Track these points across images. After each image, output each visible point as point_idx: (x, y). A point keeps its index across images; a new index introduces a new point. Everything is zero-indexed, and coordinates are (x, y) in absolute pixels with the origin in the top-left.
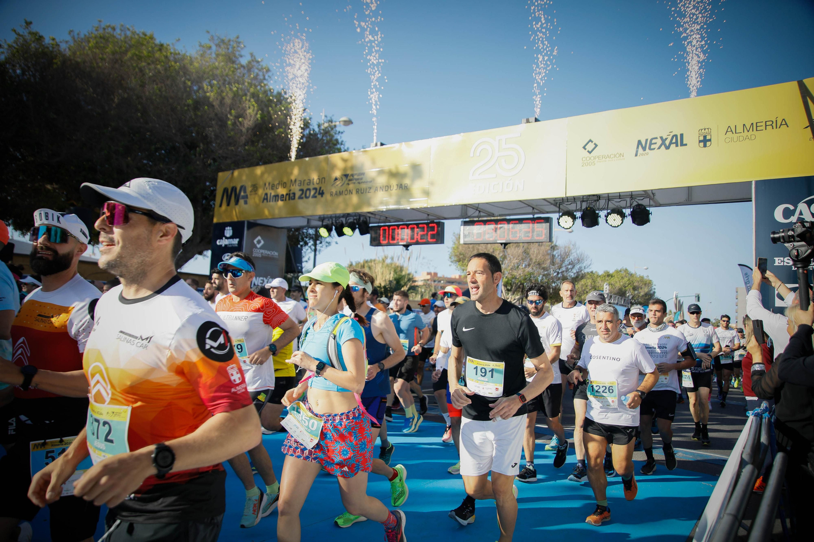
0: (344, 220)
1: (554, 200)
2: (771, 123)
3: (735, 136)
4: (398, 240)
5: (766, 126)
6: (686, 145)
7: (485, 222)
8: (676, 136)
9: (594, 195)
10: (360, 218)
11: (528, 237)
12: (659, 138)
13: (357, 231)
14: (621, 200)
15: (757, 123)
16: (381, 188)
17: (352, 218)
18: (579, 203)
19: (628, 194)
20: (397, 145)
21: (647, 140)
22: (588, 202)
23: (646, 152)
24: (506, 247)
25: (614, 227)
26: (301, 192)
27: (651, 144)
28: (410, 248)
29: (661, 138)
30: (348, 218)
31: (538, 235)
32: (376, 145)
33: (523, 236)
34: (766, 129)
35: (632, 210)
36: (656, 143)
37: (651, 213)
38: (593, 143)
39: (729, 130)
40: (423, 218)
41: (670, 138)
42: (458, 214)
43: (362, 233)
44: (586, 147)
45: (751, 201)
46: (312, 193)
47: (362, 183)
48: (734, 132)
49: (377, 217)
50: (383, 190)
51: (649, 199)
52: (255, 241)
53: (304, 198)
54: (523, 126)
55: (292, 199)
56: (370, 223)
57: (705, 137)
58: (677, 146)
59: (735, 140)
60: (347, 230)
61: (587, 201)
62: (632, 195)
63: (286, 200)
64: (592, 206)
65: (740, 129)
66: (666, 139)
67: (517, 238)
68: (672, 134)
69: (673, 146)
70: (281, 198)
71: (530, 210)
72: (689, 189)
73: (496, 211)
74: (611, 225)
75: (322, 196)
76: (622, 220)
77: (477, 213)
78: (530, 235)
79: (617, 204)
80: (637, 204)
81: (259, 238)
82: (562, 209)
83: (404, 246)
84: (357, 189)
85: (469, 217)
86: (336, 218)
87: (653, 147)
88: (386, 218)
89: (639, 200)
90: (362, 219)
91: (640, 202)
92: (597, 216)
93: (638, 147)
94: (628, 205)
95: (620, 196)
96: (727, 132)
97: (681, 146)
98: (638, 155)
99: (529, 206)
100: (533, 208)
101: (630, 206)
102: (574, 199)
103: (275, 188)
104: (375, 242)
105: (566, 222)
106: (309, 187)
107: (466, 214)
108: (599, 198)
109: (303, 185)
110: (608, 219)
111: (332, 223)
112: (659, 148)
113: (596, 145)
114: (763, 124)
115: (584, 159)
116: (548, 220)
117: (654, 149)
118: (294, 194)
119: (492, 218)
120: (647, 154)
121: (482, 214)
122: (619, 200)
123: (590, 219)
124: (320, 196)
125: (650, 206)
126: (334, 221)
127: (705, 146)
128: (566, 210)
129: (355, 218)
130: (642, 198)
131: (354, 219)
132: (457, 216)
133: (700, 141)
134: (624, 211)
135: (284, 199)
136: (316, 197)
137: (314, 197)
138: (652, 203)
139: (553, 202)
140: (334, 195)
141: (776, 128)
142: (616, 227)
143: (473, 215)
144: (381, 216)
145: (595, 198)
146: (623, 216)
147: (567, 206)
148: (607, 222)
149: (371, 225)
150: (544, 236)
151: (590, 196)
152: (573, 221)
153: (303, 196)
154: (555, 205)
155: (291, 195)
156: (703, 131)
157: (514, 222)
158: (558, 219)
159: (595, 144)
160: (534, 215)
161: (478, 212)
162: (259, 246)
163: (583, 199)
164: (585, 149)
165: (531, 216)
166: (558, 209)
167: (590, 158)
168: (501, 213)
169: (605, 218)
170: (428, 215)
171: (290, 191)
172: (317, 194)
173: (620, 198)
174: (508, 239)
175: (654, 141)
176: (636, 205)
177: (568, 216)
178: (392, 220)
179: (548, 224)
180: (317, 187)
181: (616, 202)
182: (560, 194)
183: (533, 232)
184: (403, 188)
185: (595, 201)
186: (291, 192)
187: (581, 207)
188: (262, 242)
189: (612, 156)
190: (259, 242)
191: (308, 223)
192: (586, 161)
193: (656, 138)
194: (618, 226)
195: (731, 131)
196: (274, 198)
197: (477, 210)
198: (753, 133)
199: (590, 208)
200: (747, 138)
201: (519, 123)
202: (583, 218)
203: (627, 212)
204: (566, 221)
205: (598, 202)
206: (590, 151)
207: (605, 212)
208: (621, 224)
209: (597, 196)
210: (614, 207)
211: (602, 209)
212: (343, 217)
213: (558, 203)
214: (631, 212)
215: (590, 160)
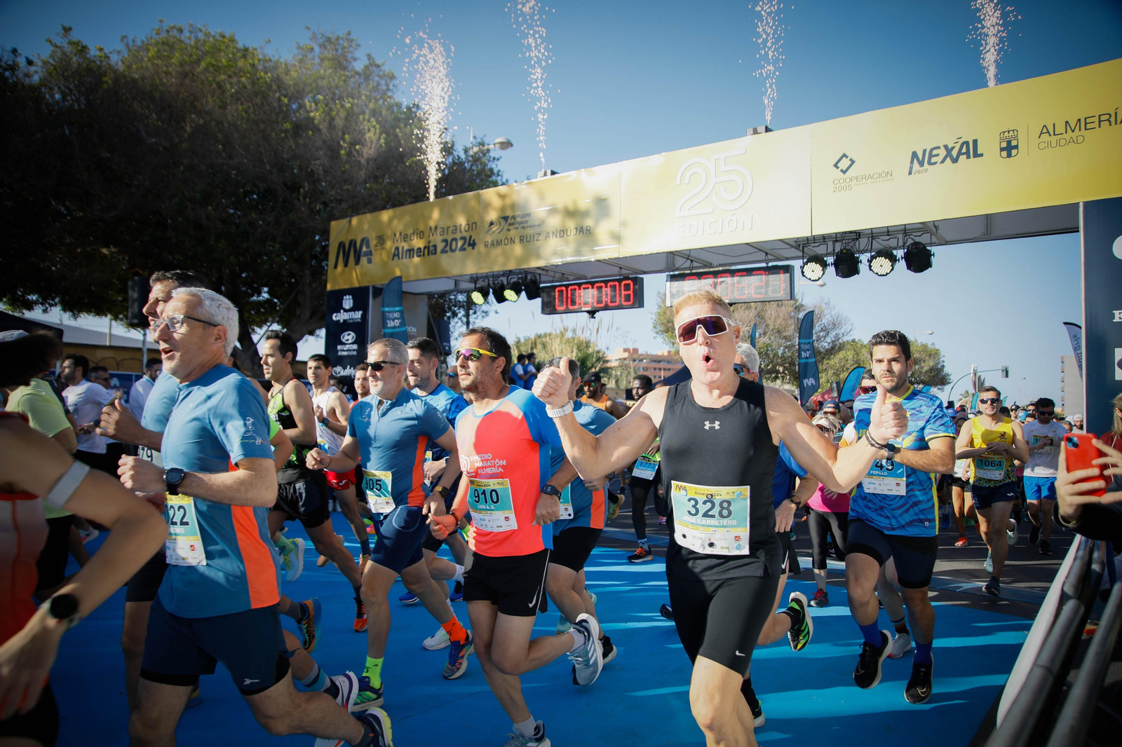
0: (504, 280)
1: (795, 242)
2: (1107, 117)
3: (1054, 139)
4: (580, 304)
5: (1100, 121)
6: (981, 155)
7: (700, 276)
8: (967, 143)
9: (851, 232)
10: (526, 276)
11: (761, 293)
12: (943, 149)
13: (523, 294)
14: (890, 237)
15: (1086, 118)
16: (553, 233)
17: (516, 276)
18: (830, 244)
19: (900, 228)
20: (574, 173)
21: (925, 151)
22: (844, 241)
23: (924, 168)
25: (881, 275)
26: (444, 244)
27: (931, 156)
28: (597, 315)
29: (946, 147)
30: (510, 277)
31: (774, 291)
32: (545, 174)
33: (753, 293)
34: (1100, 127)
35: (906, 250)
36: (938, 155)
37: (933, 255)
38: (849, 158)
39: (1045, 130)
40: (613, 272)
41: (958, 146)
42: (662, 266)
43: (530, 297)
44: (838, 165)
45: (1078, 231)
46: (460, 243)
47: (527, 227)
48: (1052, 133)
49: (552, 274)
50: (556, 236)
51: (929, 234)
53: (449, 252)
54: (749, 139)
55: (432, 254)
56: (541, 283)
57: (1009, 143)
58: (968, 157)
59: (1054, 144)
60: (509, 294)
61: (842, 240)
62: (905, 230)
63: (424, 255)
64: (849, 248)
65: (1060, 128)
66: (953, 148)
67: (745, 297)
68: (961, 141)
69: (963, 158)
70: (417, 252)
71: (762, 256)
72: (988, 218)
73: (715, 260)
74: (877, 274)
75: (473, 248)
76: (892, 266)
77: (688, 264)
78: (763, 291)
79: (884, 243)
80: (913, 242)
82: (806, 254)
83: (589, 312)
84: (521, 237)
85: (677, 269)
86: (494, 278)
87: (933, 160)
88: (563, 274)
89: (916, 236)
90: (529, 277)
91: (917, 239)
92: (857, 261)
93: (912, 162)
94: (901, 243)
95: (888, 232)
96: (1041, 133)
97: (974, 157)
98: (913, 173)
99: (761, 250)
100: (767, 254)
101: (904, 246)
102: (824, 238)
103: (408, 239)
104: (549, 308)
105: (813, 271)
106: (454, 236)
107: (674, 265)
108: (859, 236)
109: (447, 233)
110: (872, 264)
111: (489, 284)
112: (943, 162)
113: (853, 162)
114: (1096, 119)
115: (836, 182)
116: (787, 269)
117: (935, 163)
118: (435, 246)
119: (712, 270)
120: (926, 171)
121: (695, 264)
122: (887, 238)
123: (847, 266)
124: (471, 248)
125: (932, 244)
126: (491, 282)
127: (1009, 155)
128: (812, 254)
129: (520, 276)
130: (920, 233)
131: (519, 278)
132: (661, 269)
133: (1002, 149)
134: (895, 252)
135: (422, 254)
136: (465, 249)
137: (463, 249)
138: (934, 240)
139: (794, 244)
140: (489, 246)
141: (1116, 124)
142: (883, 275)
143: (682, 267)
144: (555, 272)
145: (854, 236)
146: (893, 259)
147: (815, 249)
148: (871, 270)
149: (541, 285)
150: (782, 293)
151: (845, 233)
152: (823, 270)
153: (448, 248)
154: (797, 247)
155: (431, 248)
156: (1006, 134)
157: (740, 274)
158: (802, 268)
159: (851, 160)
160: (767, 264)
161: (690, 261)
163: (836, 238)
164: (838, 168)
165: (764, 265)
166: (801, 254)
167: (845, 181)
168: (721, 262)
169: (868, 264)
170: (621, 268)
171: (429, 242)
172: (466, 246)
173: (888, 235)
174: (732, 298)
175: (935, 152)
176: (911, 244)
177: (816, 263)
178: (571, 278)
179: (788, 275)
180: (467, 235)
181: (883, 240)
182: (804, 233)
183: (767, 286)
184: (585, 232)
185: (854, 240)
186: (431, 244)
187: (834, 250)
189: (875, 176)
191: (455, 286)
193: (939, 148)
194: (887, 274)
195: (1048, 132)
196: (408, 253)
197: (688, 259)
198: (1080, 133)
199: (848, 250)
200: (1072, 141)
201: (744, 134)
202: (836, 264)
203: (900, 253)
204: (813, 269)
205: (857, 242)
206: (844, 169)
207: (868, 255)
208: (890, 272)
209: (856, 233)
210: (880, 247)
211: (863, 252)
212: (503, 275)
213: (801, 246)
214: (905, 254)
215: (845, 183)
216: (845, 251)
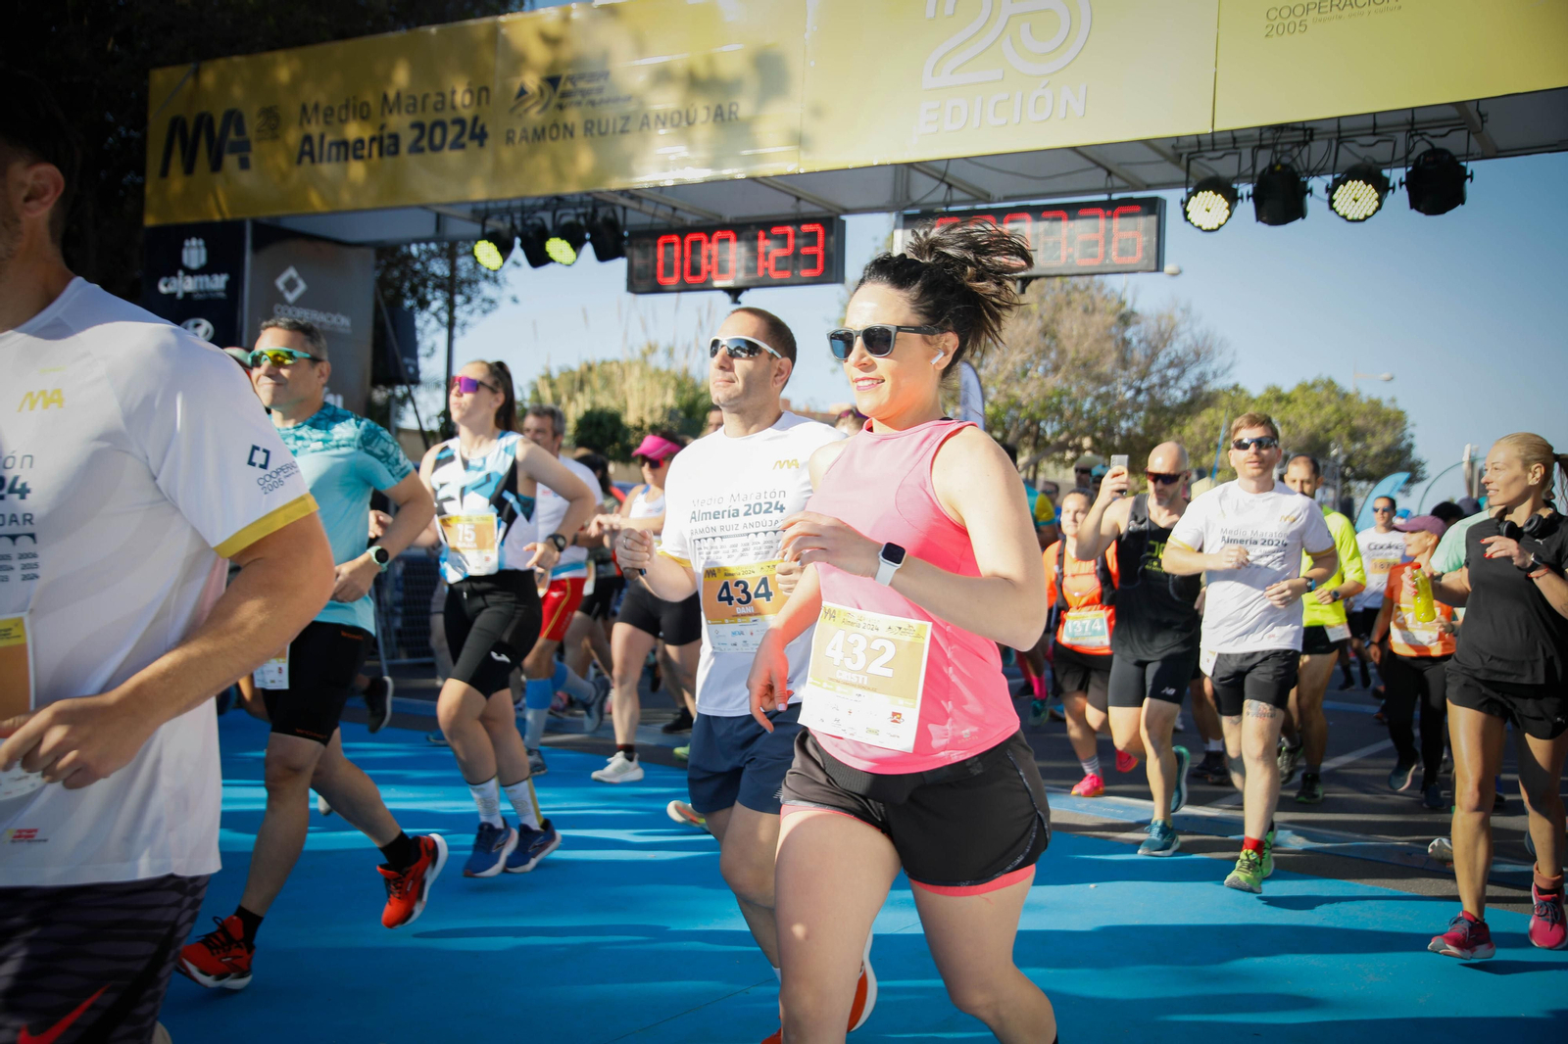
0: (547, 218)
1: (1173, 147)
4: (709, 272)
9: (1294, 126)
10: (595, 211)
11: (1093, 256)
13: (588, 249)
14: (1377, 138)
16: (658, 117)
17: (572, 212)
18: (1247, 153)
19: (1402, 118)
22: (1279, 148)
24: (1027, 290)
26: (416, 133)
30: (559, 213)
31: (1122, 251)
33: (1077, 255)
35: (1409, 169)
37: (1471, 177)
40: (784, 206)
42: (884, 198)
43: (603, 255)
46: (453, 132)
47: (602, 102)
49: (648, 207)
50: (664, 124)
51: (1465, 132)
52: (280, 283)
53: (428, 151)
55: (390, 154)
56: (625, 225)
60: (557, 247)
61: (1273, 146)
62: (1412, 123)
63: (370, 156)
64: (1286, 160)
67: (1061, 263)
70: (355, 149)
71: (1099, 178)
73: (993, 184)
75: (481, 145)
76: (1380, 200)
77: (941, 191)
78: (1099, 250)
79: (1363, 152)
80: (1428, 147)
81: (291, 272)
82: (1196, 174)
83: (728, 290)
84: (586, 122)
85: (913, 205)
86: (523, 213)
88: (675, 209)
89: (1435, 136)
90: (602, 212)
91: (1438, 143)
92: (1305, 191)
94: (1400, 152)
95: (1376, 125)
99: (1099, 165)
100: (1110, 173)
101: (1406, 156)
102: (1233, 141)
103: (335, 120)
104: (642, 282)
105: (1208, 211)
106: (440, 117)
107: (908, 198)
108: (1311, 133)
109: (424, 109)
110: (1334, 197)
111: (513, 226)
115: (1273, 14)
116: (1153, 207)
118: (395, 138)
119: (989, 205)
121: (957, 195)
122: (1372, 140)
123: (1281, 200)
124: (476, 143)
125: (1468, 155)
126: (518, 223)
128: (1202, 177)
129: (581, 210)
130: (1447, 130)
131: (578, 216)
132: (881, 202)
134: (1386, 173)
135: (366, 152)
136: (463, 146)
137: (457, 145)
138: (1475, 145)
139: (1170, 151)
140: (517, 138)
142: (1358, 221)
144: (658, 203)
145: (1298, 136)
146: (1382, 187)
147: (1211, 164)
148: (1332, 208)
149: (627, 230)
150: (1139, 255)
151: (1282, 127)
152: (1229, 208)
153: (425, 143)
154: (1176, 159)
155: (387, 142)
157: (1051, 214)
158: (1185, 203)
160: (1110, 195)
161: (944, 187)
162: (291, 297)
163: (1261, 140)
165: (1104, 197)
166: (1182, 176)
167: (1291, 12)
168: (1010, 192)
169: (1326, 197)
170: (798, 199)
171: (383, 127)
172: (465, 139)
173: (1374, 134)
176: (1424, 153)
177: (1216, 194)
179: (1153, 219)
180: (467, 114)
181: (1362, 146)
182: (1190, 122)
183: (1108, 241)
184: (726, 116)
185: (1298, 144)
186: (386, 133)
187: (1254, 166)
188: (302, 286)
189: (1360, 3)
190: (291, 285)
191: (437, 227)
192: (1279, 20)
194: (1366, 218)
196: (334, 150)
197: (942, 181)
199: (1284, 166)
202: (1258, 198)
203: (1396, 175)
204: (1209, 207)
205: (1306, 149)
207: (1329, 179)
208: (1374, 212)
209: (1305, 130)
210: (1353, 161)
211: (1318, 172)
212: (544, 208)
213: (1185, 156)
214: (1408, 174)
215: (1292, 18)
216: (1278, 168)
